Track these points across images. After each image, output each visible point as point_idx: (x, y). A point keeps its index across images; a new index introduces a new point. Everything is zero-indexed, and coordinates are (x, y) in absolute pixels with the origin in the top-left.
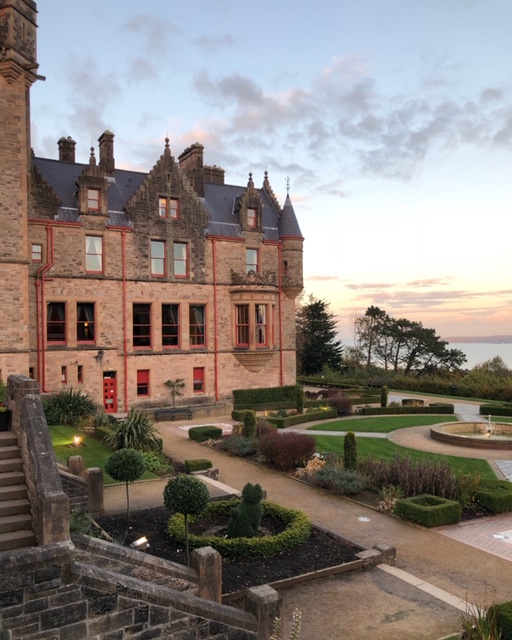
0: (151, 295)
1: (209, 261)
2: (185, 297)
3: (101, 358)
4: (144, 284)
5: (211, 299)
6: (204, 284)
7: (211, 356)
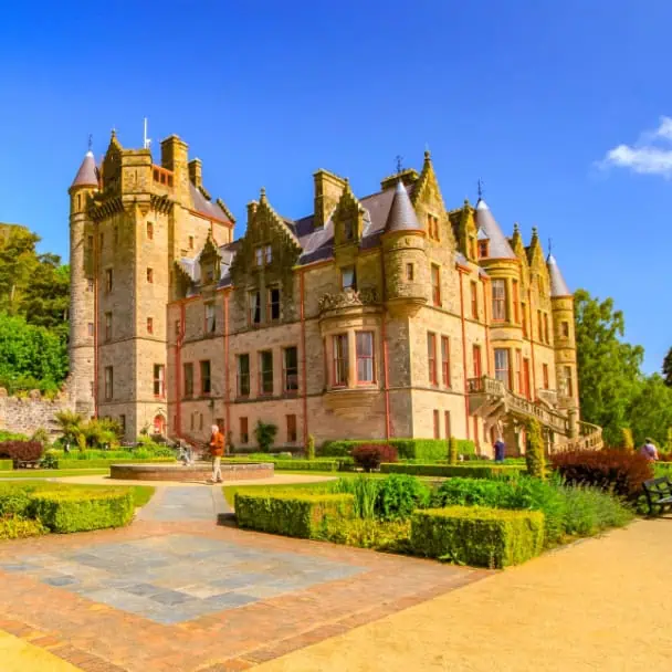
0: (247, 345)
1: (297, 296)
2: (276, 341)
3: (213, 407)
4: (242, 335)
5: (300, 338)
6: (292, 322)
7: (301, 401)
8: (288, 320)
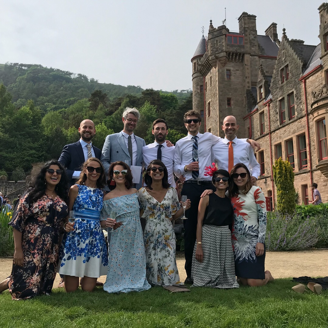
0: (280, 137)
1: (303, 98)
2: (294, 132)
3: (266, 183)
4: (277, 131)
5: (307, 128)
6: (302, 117)
7: (309, 174)
8: (299, 116)
